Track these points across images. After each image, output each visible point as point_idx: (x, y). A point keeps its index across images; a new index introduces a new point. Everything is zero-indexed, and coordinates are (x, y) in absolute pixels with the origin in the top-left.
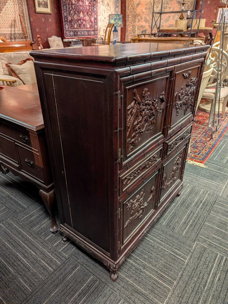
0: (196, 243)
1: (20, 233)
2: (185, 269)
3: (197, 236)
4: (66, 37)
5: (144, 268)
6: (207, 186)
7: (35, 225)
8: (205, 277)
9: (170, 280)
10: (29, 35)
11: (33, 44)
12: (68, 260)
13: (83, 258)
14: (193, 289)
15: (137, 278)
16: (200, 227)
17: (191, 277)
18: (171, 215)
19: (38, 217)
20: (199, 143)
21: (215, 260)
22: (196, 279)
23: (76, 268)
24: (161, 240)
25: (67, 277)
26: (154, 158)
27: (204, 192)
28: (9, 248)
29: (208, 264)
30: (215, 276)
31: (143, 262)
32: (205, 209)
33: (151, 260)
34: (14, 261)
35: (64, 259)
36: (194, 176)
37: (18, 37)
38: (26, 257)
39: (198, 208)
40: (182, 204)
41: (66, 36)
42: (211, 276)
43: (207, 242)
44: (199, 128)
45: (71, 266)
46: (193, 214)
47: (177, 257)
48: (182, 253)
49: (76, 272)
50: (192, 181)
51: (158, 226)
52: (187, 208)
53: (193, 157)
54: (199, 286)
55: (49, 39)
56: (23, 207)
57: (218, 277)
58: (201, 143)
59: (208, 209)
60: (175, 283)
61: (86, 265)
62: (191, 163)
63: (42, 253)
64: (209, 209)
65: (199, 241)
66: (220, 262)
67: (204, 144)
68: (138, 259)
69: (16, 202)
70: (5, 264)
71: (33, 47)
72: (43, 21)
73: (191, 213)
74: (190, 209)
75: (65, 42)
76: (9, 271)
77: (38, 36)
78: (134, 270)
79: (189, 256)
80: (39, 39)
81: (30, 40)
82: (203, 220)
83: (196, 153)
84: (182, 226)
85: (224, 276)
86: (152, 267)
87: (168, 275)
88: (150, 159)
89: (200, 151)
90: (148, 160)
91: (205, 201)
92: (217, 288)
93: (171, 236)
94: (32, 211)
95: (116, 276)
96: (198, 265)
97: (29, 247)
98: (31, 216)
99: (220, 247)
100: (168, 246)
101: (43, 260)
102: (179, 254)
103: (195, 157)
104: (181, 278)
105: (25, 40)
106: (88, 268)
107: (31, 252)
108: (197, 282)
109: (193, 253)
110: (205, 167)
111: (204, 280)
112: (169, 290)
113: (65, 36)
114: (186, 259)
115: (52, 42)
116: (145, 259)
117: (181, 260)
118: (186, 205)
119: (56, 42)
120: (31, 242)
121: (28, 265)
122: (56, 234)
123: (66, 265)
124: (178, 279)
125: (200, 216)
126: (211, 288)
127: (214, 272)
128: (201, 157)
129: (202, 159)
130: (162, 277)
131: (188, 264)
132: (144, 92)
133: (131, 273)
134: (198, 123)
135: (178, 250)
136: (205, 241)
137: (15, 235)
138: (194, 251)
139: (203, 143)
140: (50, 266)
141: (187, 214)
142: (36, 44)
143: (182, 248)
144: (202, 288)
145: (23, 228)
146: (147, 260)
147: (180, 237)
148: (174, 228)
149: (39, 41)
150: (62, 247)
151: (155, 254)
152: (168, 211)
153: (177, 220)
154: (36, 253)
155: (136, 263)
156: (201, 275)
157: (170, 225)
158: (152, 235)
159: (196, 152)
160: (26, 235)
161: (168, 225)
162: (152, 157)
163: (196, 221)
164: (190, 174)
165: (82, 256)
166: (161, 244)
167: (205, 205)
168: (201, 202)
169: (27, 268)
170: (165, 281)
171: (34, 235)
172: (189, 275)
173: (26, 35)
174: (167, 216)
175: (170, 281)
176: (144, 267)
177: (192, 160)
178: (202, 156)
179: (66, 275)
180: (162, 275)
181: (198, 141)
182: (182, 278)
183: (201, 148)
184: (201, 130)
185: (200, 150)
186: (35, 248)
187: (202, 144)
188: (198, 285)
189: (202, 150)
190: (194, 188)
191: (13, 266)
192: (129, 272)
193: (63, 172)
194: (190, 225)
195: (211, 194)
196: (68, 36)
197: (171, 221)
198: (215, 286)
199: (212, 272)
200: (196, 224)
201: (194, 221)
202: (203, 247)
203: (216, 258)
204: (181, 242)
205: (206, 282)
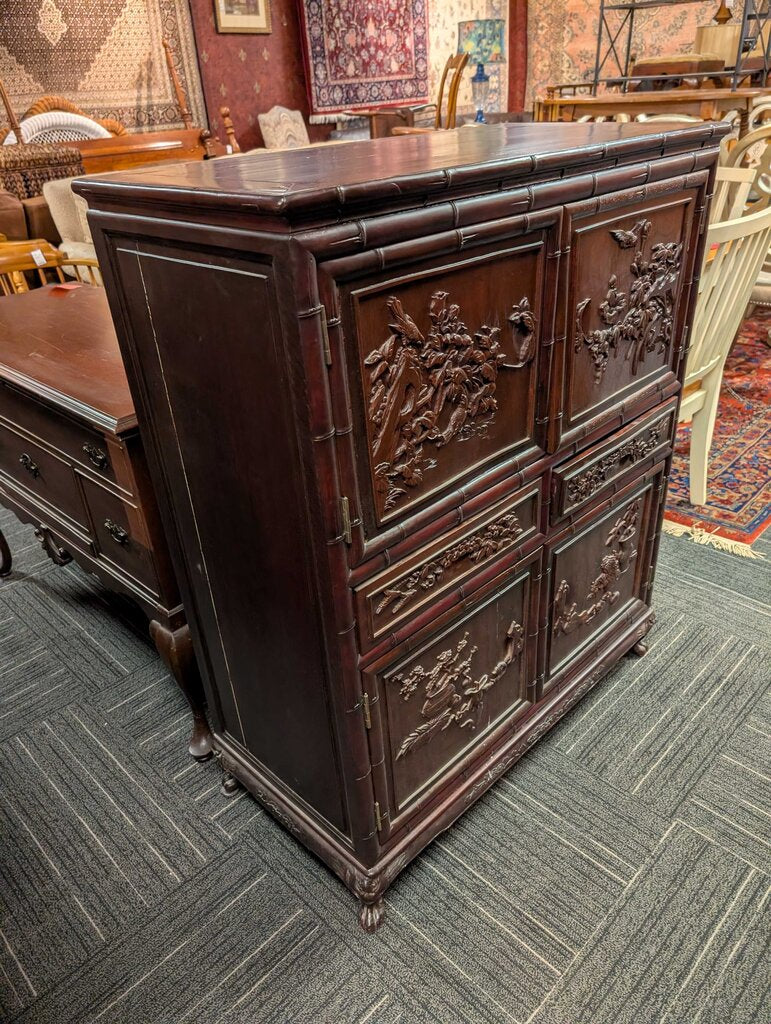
0: (674, 824)
1: (97, 754)
2: (619, 911)
3: (684, 799)
4: (320, 109)
5: (478, 897)
6: (752, 624)
7: (144, 732)
8: (690, 946)
9: (561, 945)
10: (197, 110)
11: (208, 137)
12: (233, 851)
13: (279, 848)
14: (639, 983)
15: (448, 929)
16: (698, 769)
17: (636, 941)
18: (602, 721)
19: (158, 706)
20: (745, 471)
21: (734, 889)
22: (653, 951)
23: (253, 877)
24: (551, 807)
25: (222, 905)
26: (504, 524)
27: (736, 645)
28: (59, 798)
29: (708, 901)
30: (725, 945)
31: (475, 877)
32: (728, 706)
33: (506, 872)
34: (69, 840)
35: (219, 846)
36: (708, 586)
37: (161, 117)
38: (105, 832)
39: (703, 700)
40: (647, 684)
41: (319, 106)
42: (709, 943)
43: (717, 822)
44: (756, 416)
45: (239, 872)
47: (597, 869)
48: (619, 854)
49: (251, 890)
50: (698, 606)
51: (546, 756)
52: (663, 699)
53: (713, 521)
54: (662, 975)
55: (262, 117)
56: (117, 672)
57: (735, 949)
58: (753, 470)
59: (740, 708)
60: (578, 955)
61: (287, 870)
62: (702, 543)
63: (155, 821)
64: (745, 707)
65: (686, 816)
66: (753, 898)
67: (766, 473)
68: (461, 865)
69: (98, 654)
70: (39, 850)
71: (206, 149)
72: (243, 59)
73: (674, 718)
74: (674, 704)
75: (315, 125)
76: (48, 873)
77: (225, 110)
78: (441, 901)
79: (642, 867)
80: (227, 119)
81: (198, 123)
82: (717, 744)
83: (728, 507)
84: (632, 762)
85: (760, 948)
86: (504, 894)
87: (557, 927)
88: (486, 529)
89: (744, 499)
90: (475, 534)
91: (735, 679)
92: (728, 986)
93: (587, 793)
94: (145, 685)
95: (377, 917)
96: (669, 901)
97: (117, 800)
98: (139, 702)
99: (761, 843)
100: (573, 827)
101: (155, 844)
102: (608, 858)
103: (721, 519)
104: (600, 941)
105: (182, 125)
106: (292, 882)
107: (122, 816)
108: (657, 961)
109: (658, 859)
110: (753, 557)
111: (683, 957)
112: (551, 978)
113: (315, 106)
114: (628, 877)
115: (271, 130)
116: (484, 866)
117: (610, 879)
118: (662, 689)
119: (286, 127)
120: (126, 786)
121: (107, 856)
122: (208, 763)
123: (224, 867)
124: (590, 942)
125: (707, 730)
126: (703, 984)
127: (725, 929)
128: (745, 520)
129: (748, 528)
130: (533, 930)
131: (633, 893)
132: (433, 305)
133: (430, 910)
134: (756, 395)
135: (607, 845)
136: (711, 818)
137: (82, 759)
138: (664, 851)
139: (761, 471)
140: (174, 866)
141: (659, 722)
142: (217, 138)
143: (622, 839)
144: (673, 981)
145: (108, 738)
146: (490, 871)
147: (619, 800)
148: (606, 766)
149: (228, 125)
150: (219, 806)
151: (521, 852)
152: (592, 705)
153: (619, 740)
154: (136, 821)
155: (454, 877)
156: (676, 937)
157: (592, 754)
158: (522, 787)
159: (728, 502)
160: (113, 761)
161: (584, 756)
162: (494, 522)
163: (688, 748)
164: (694, 581)
165: (280, 842)
166: (549, 821)
167: (732, 691)
168: (719, 680)
169: (104, 867)
170: (541, 947)
171: (140, 764)
172: (632, 933)
173: (185, 110)
174: (587, 723)
175: (561, 949)
176: (479, 892)
177: (709, 531)
178: (749, 516)
179: (218, 898)
180: (536, 925)
181: (743, 462)
182: (604, 943)
183: (753, 487)
184: (763, 421)
185: (745, 493)
186: (137, 805)
187: (757, 472)
188: (656, 969)
189: (754, 494)
190: (699, 628)
191: (60, 854)
192: (424, 905)
193: (199, 567)
194: (665, 759)
195: (762, 654)
196: (323, 106)
197: (597, 742)
198: (720, 981)
199: (717, 931)
200: (686, 759)
201: (683, 745)
202: (699, 838)
203: (738, 883)
204: (622, 818)
205: (690, 962)
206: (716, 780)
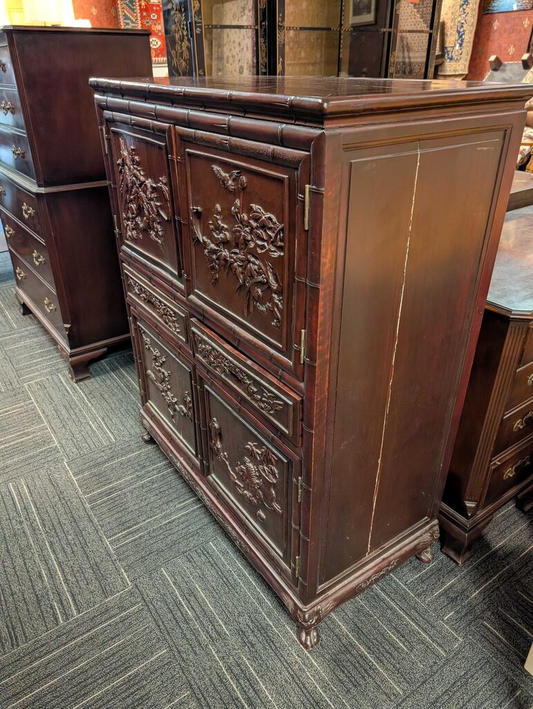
0: (129, 582)
2: (97, 531)
3: (143, 598)
5: (138, 476)
8: (61, 555)
9: (97, 501)
14: (61, 525)
15: (129, 463)
16: (163, 622)
17: (79, 533)
21: (73, 596)
22: (70, 537)
24: (173, 521)
29: (75, 577)
30: (50, 572)
31: (149, 477)
33: (144, 490)
39: (229, 669)
42: (56, 565)
43: (117, 611)
46: (211, 637)
47: (124, 530)
48: (126, 544)
51: (211, 530)
52: (241, 633)
57: (45, 576)
60: (88, 506)
65: (131, 593)
66: (62, 603)
68: (158, 474)
74: (233, 640)
78: (144, 463)
79: (113, 552)
82: (179, 652)
85: (37, 588)
86: (134, 486)
96: (87, 557)
100: (155, 527)
102: (127, 537)
104: (89, 517)
111: (58, 550)
112: (85, 493)
117: (115, 534)
124: (91, 513)
125: (195, 654)
131: (102, 542)
135: (135, 540)
136: (123, 609)
138: (116, 568)
141: (217, 618)
143: (134, 549)
146: (148, 484)
147: (161, 559)
148: (190, 562)
153: (210, 579)
156: (69, 551)
157: (203, 558)
158: (193, 511)
161: (206, 553)
166: (165, 517)
170: (101, 494)
175: (95, 500)
180: (112, 495)
188: (61, 535)
194: (180, 603)
197: (214, 565)
198: (37, 560)
199: (59, 572)
200: (175, 619)
201: (187, 623)
202: (112, 593)
203: (74, 600)
204: (148, 555)
205: (54, 552)
206: (147, 631)
